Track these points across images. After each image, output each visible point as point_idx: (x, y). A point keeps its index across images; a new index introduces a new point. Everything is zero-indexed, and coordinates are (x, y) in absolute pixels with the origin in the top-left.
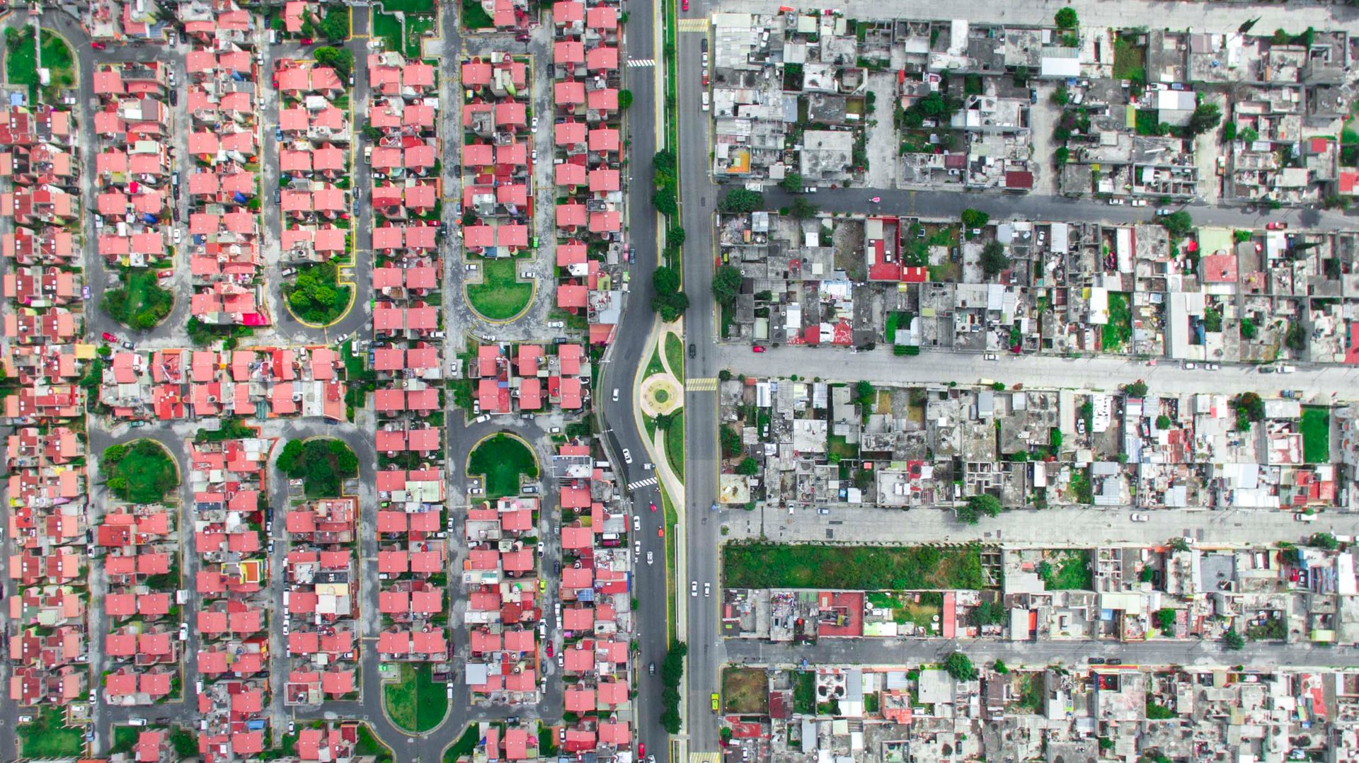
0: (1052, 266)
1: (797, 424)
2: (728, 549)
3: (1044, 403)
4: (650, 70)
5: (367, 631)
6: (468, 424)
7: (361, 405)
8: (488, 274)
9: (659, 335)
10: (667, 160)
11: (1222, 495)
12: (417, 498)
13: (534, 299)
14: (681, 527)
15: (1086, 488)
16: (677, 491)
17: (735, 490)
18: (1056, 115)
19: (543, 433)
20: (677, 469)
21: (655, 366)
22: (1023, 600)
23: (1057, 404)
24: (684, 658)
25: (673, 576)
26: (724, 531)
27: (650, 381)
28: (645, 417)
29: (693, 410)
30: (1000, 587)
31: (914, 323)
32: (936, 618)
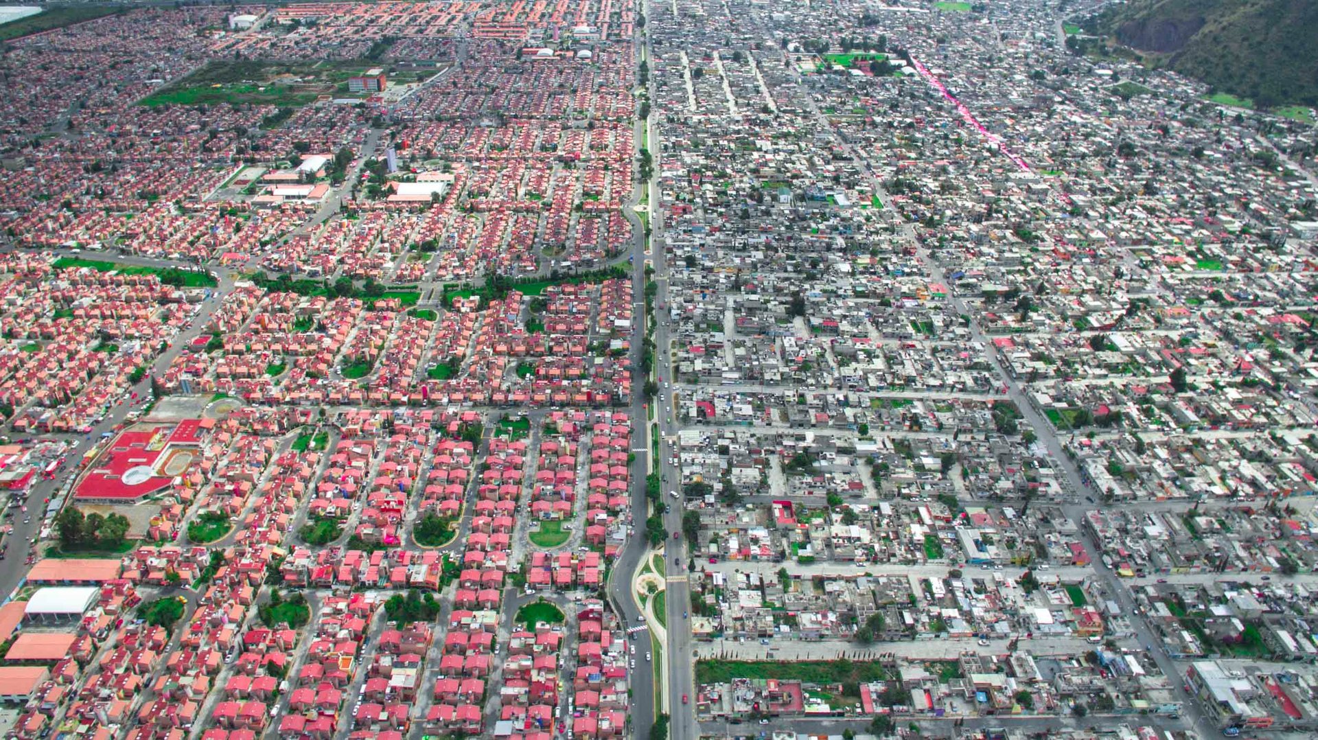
0: (885, 521)
1: (741, 592)
2: (699, 662)
3: (899, 582)
4: (645, 453)
5: (418, 715)
6: (519, 595)
7: (448, 585)
8: (543, 527)
9: (649, 556)
10: (654, 479)
11: (1032, 628)
12: (479, 621)
13: (571, 538)
14: (664, 653)
15: (941, 626)
16: (661, 633)
17: (702, 625)
18: (870, 469)
19: (570, 601)
20: (661, 620)
21: (647, 569)
22: (917, 684)
23: (908, 582)
24: (668, 725)
25: (659, 681)
26: (695, 654)
27: (642, 577)
28: (639, 594)
29: (672, 591)
30: (899, 679)
31: (809, 546)
32: (858, 705)
